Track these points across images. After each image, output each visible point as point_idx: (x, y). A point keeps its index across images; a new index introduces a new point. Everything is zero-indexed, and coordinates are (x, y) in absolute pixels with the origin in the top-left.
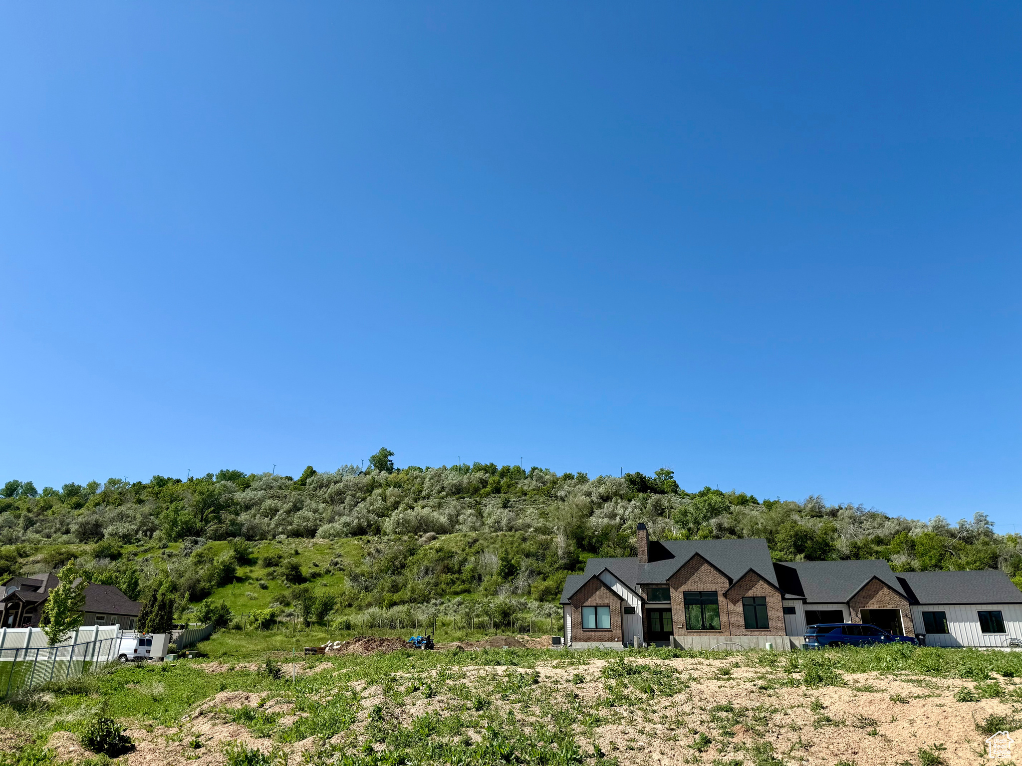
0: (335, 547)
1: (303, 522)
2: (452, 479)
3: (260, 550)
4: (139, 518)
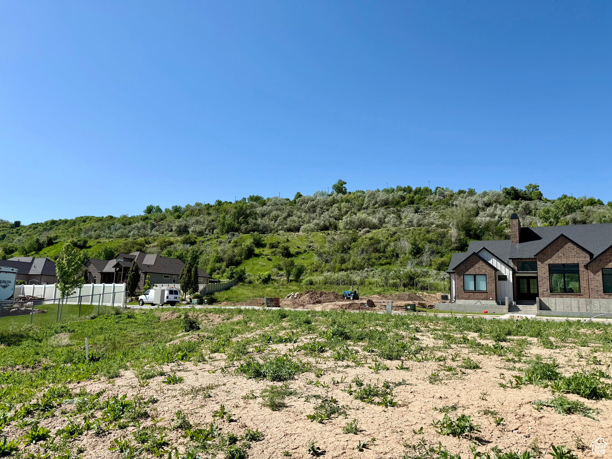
0: (309, 237)
1: (293, 223)
2: (382, 196)
3: (268, 239)
4: (206, 223)
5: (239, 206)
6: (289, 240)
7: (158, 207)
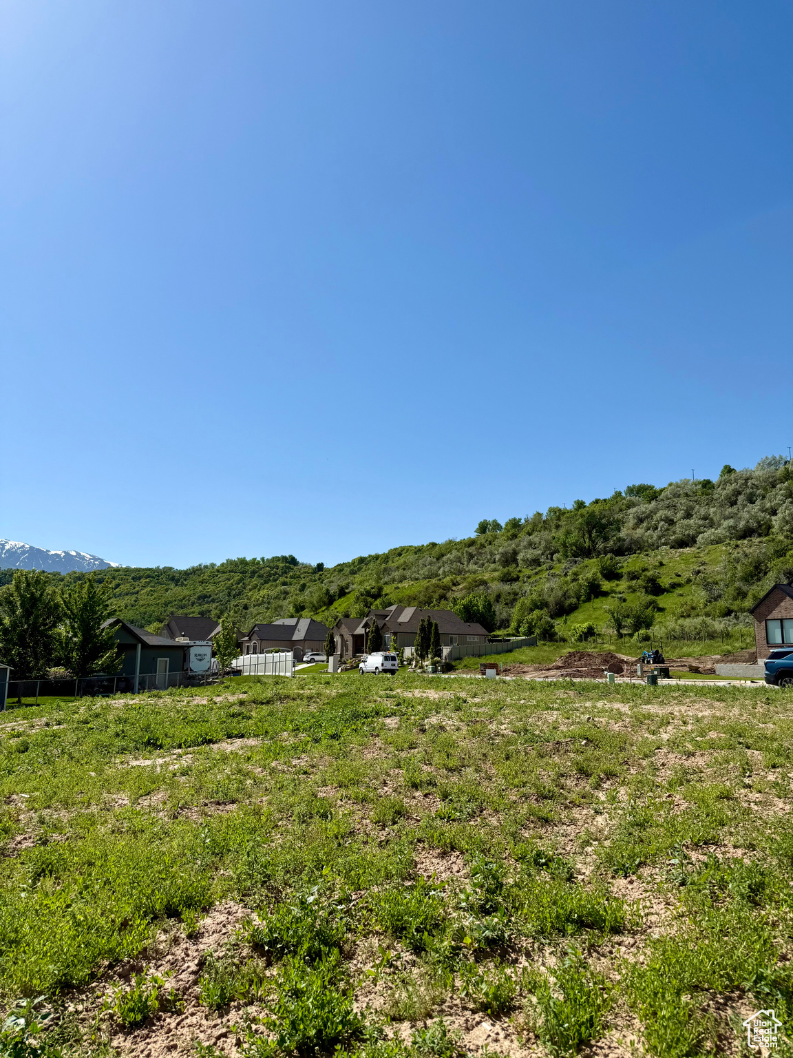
0: (702, 555)
1: (686, 530)
3: (629, 563)
4: (543, 544)
5: (588, 513)
6: (664, 563)
7: (495, 521)
